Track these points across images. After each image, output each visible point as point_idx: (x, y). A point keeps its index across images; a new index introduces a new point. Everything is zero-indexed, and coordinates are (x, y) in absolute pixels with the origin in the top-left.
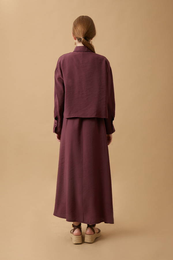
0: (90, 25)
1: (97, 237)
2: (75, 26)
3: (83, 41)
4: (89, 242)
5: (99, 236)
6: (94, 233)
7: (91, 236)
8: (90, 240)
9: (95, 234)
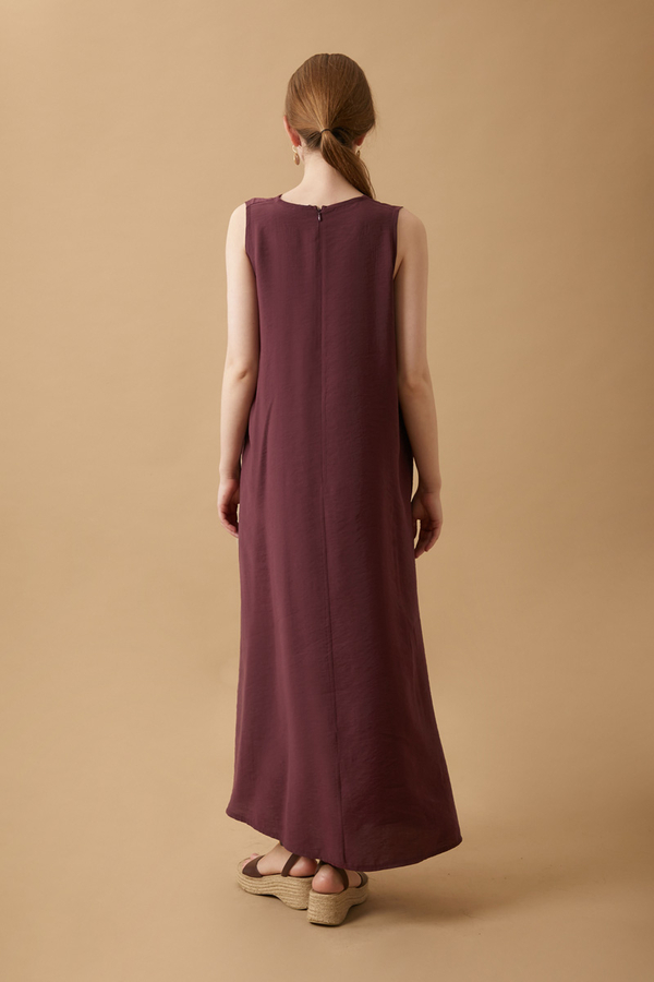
0: (354, 85)
1: (356, 901)
2: (298, 90)
3: (327, 144)
4: (327, 921)
5: (363, 899)
6: (346, 885)
7: (333, 896)
8: (332, 913)
9: (348, 890)
